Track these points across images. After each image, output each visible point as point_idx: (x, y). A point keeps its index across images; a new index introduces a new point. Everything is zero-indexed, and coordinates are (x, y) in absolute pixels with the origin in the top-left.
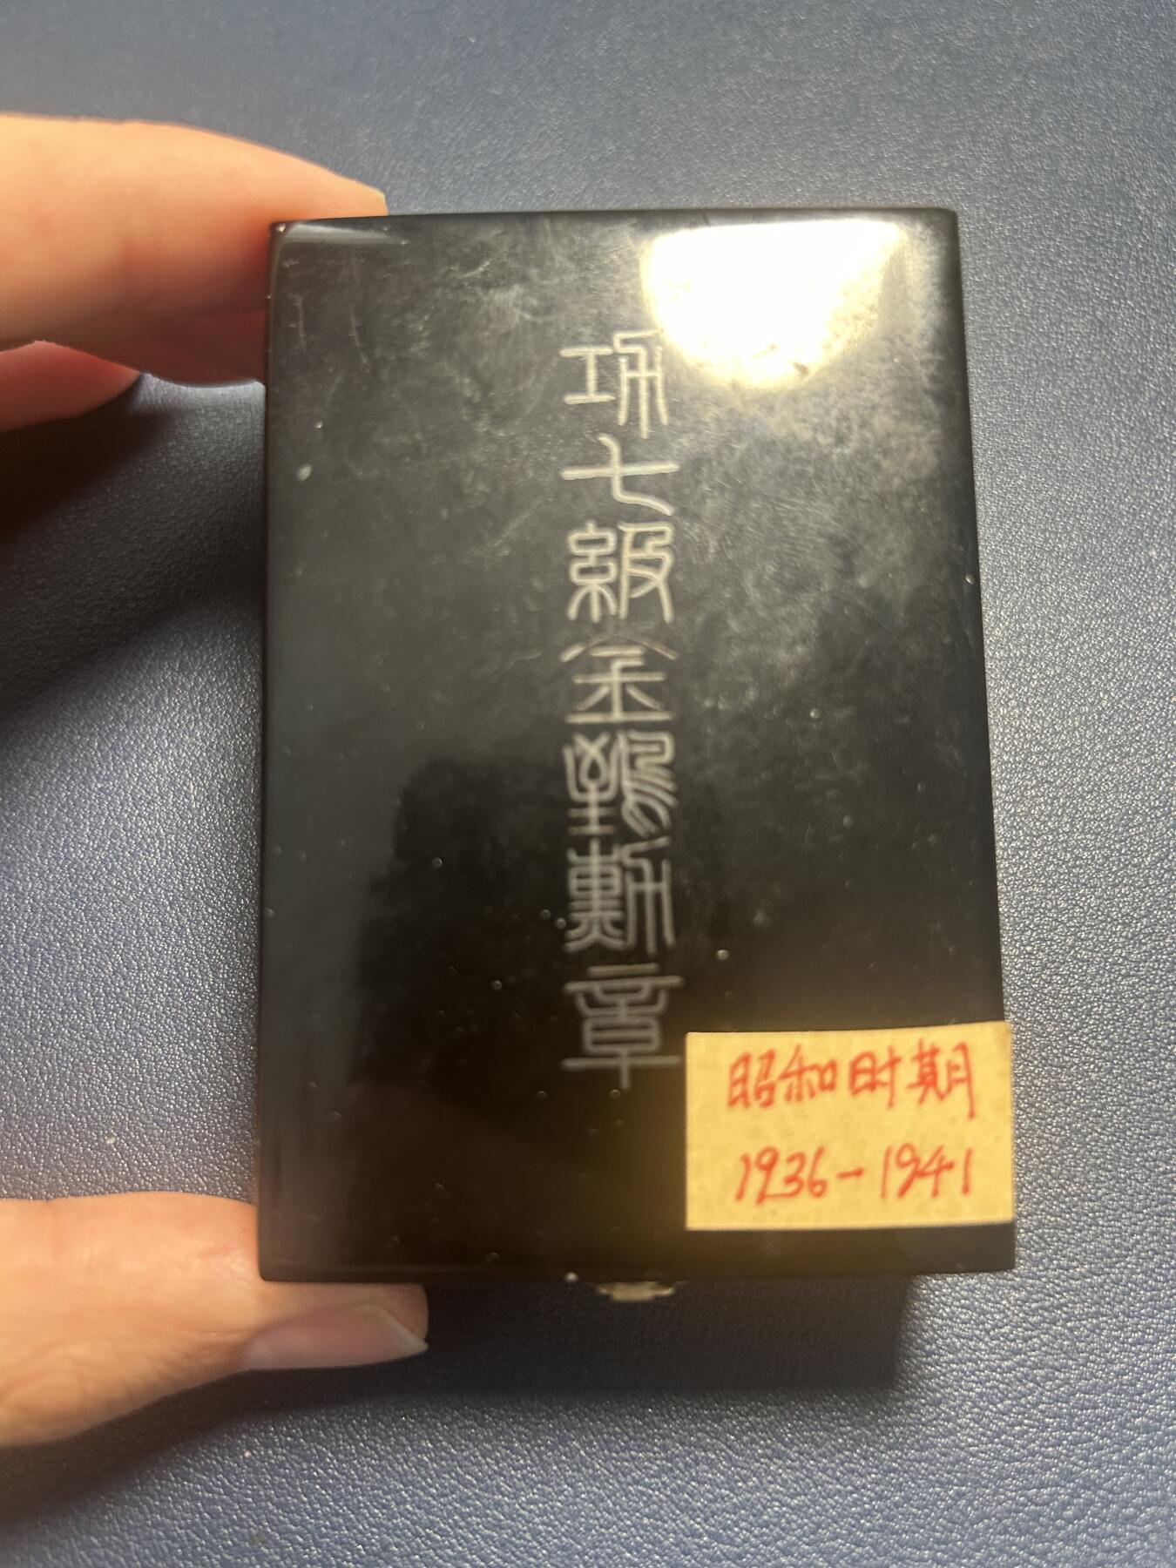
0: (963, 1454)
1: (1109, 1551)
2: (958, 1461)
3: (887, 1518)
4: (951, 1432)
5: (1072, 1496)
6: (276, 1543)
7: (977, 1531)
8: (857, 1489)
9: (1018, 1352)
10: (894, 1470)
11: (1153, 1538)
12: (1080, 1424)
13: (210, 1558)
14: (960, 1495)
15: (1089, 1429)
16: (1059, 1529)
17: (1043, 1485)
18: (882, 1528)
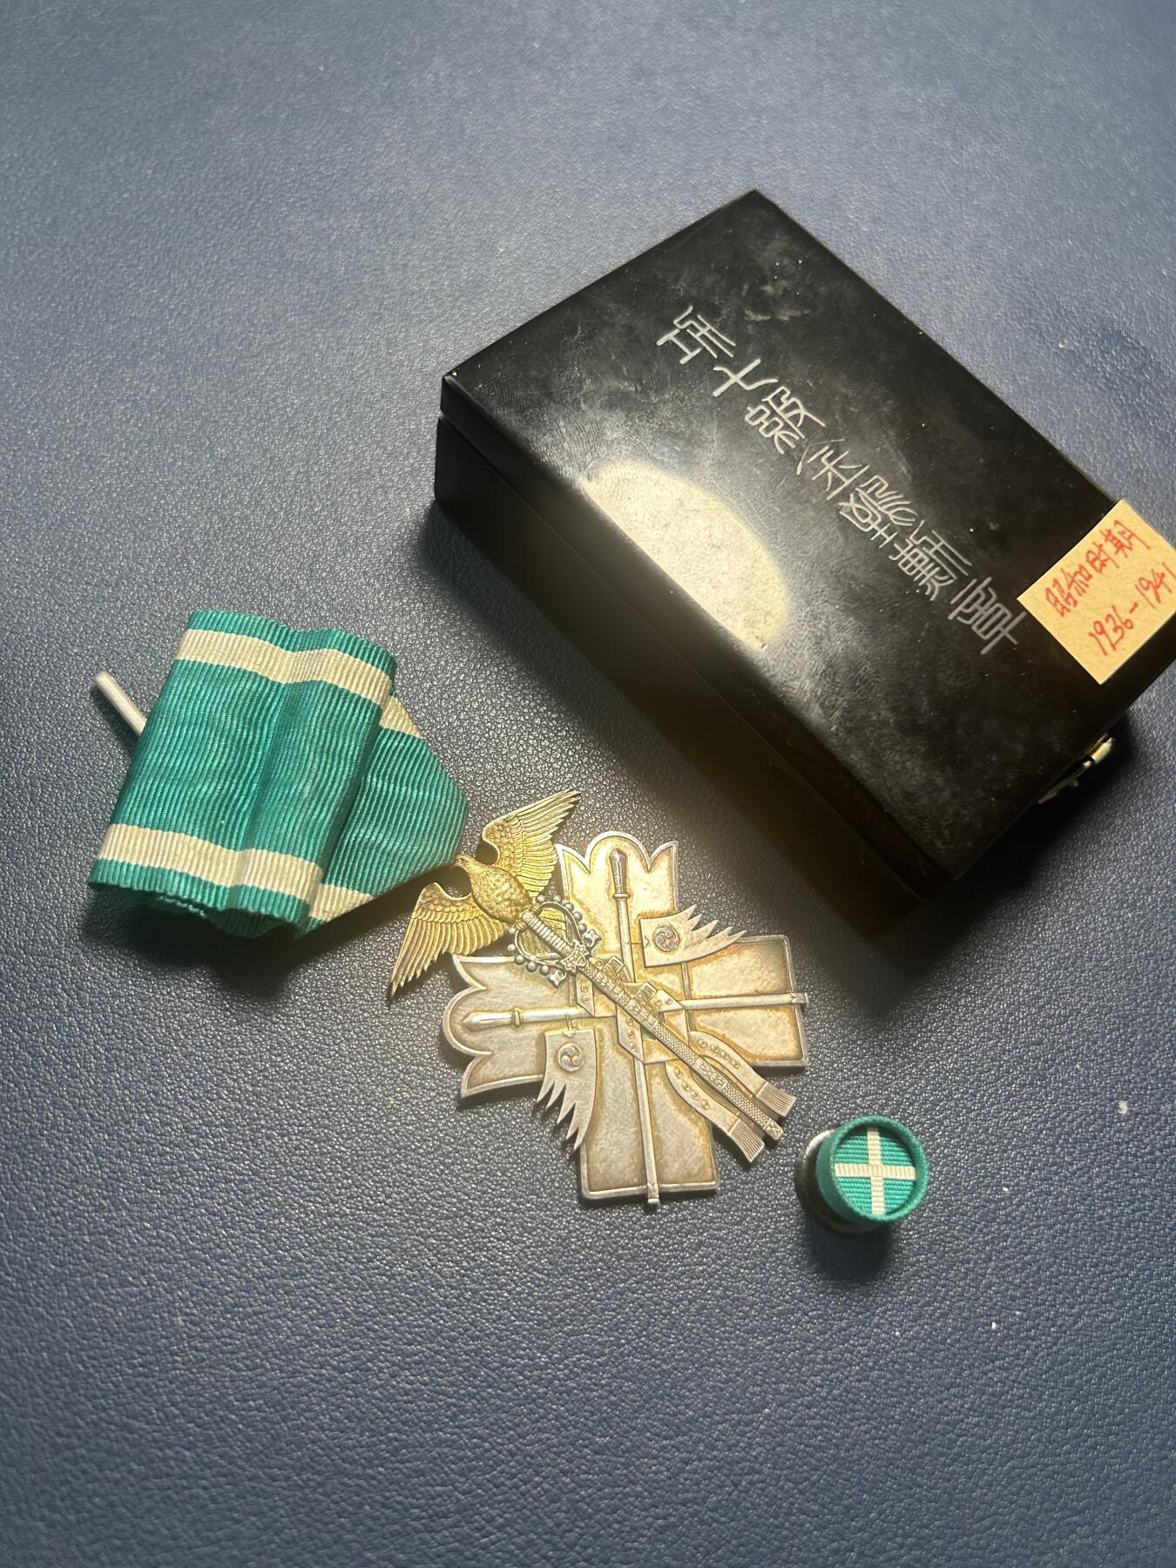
5: (886, 1099)
6: (300, 1205)
13: (246, 1223)
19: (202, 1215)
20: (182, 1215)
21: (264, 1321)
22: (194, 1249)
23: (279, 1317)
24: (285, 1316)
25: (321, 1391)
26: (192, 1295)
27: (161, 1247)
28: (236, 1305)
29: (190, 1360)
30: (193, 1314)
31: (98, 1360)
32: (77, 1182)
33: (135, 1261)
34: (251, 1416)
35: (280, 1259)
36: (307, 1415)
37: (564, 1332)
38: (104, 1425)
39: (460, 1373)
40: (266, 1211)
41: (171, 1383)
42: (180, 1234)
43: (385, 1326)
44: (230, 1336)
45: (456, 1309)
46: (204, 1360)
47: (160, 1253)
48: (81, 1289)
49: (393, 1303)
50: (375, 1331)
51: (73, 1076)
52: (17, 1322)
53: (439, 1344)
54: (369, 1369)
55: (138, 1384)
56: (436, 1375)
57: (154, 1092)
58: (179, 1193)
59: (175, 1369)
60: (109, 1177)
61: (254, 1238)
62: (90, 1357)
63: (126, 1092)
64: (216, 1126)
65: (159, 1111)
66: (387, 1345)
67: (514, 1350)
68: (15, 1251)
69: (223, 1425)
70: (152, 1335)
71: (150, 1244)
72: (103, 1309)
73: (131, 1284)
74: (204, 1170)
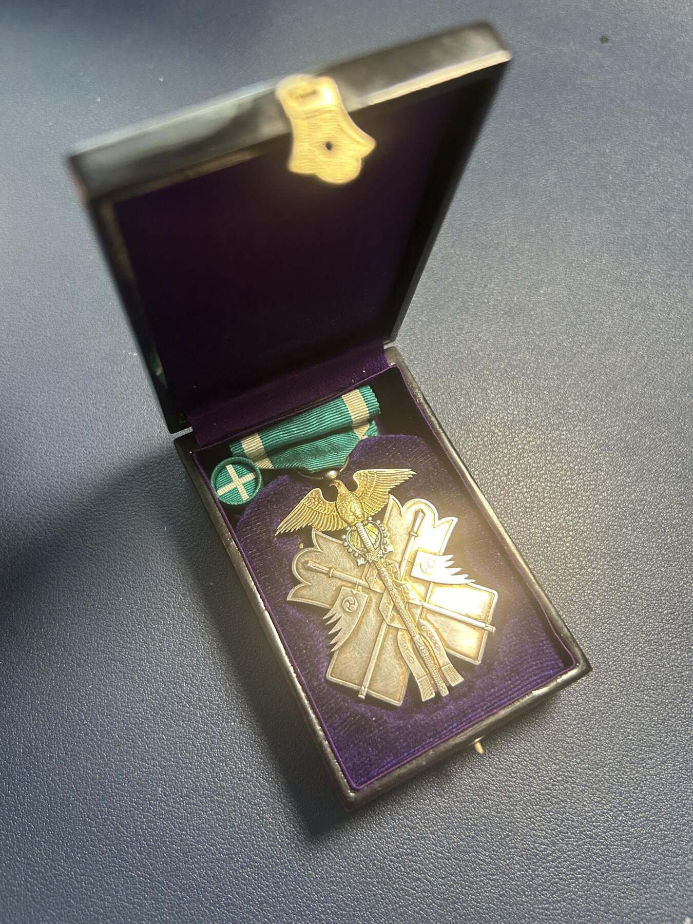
0: (514, 820)
1: (561, 879)
2: (511, 822)
3: (476, 834)
4: (512, 810)
5: (553, 852)
6: (235, 761)
7: (510, 852)
8: (467, 819)
9: (549, 789)
10: (485, 817)
11: (581, 881)
12: (564, 825)
13: (207, 758)
14: (508, 836)
15: (568, 828)
16: (543, 863)
17: (542, 844)
18: (473, 837)
19: (190, 744)
20: (181, 740)
21: (196, 810)
22: (180, 759)
23: (203, 811)
24: (206, 812)
25: (207, 857)
26: (170, 781)
27: (166, 750)
28: (186, 795)
29: (156, 811)
30: (166, 790)
31: (118, 791)
32: (143, 702)
33: (152, 752)
34: (172, 853)
35: (215, 783)
36: (196, 865)
37: (331, 889)
38: (108, 822)
39: (273, 883)
40: (219, 756)
41: (144, 818)
42: (176, 748)
43: (249, 841)
44: (178, 809)
45: (285, 849)
46: (162, 814)
47: (164, 753)
48: (124, 753)
49: (257, 831)
50: (243, 841)
51: (161, 650)
52: (93, 756)
53: (270, 864)
54: (233, 859)
55: (130, 811)
56: (261, 878)
57: (192, 674)
58: (184, 728)
59: (148, 812)
60: (157, 706)
61: (208, 767)
62: (115, 787)
63: (181, 669)
64: (213, 704)
65: (191, 685)
66: (245, 851)
67: (303, 885)
68: (105, 722)
69: (158, 850)
70: (145, 791)
71: (161, 747)
72: (130, 768)
73: (146, 762)
74: (199, 723)
